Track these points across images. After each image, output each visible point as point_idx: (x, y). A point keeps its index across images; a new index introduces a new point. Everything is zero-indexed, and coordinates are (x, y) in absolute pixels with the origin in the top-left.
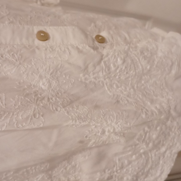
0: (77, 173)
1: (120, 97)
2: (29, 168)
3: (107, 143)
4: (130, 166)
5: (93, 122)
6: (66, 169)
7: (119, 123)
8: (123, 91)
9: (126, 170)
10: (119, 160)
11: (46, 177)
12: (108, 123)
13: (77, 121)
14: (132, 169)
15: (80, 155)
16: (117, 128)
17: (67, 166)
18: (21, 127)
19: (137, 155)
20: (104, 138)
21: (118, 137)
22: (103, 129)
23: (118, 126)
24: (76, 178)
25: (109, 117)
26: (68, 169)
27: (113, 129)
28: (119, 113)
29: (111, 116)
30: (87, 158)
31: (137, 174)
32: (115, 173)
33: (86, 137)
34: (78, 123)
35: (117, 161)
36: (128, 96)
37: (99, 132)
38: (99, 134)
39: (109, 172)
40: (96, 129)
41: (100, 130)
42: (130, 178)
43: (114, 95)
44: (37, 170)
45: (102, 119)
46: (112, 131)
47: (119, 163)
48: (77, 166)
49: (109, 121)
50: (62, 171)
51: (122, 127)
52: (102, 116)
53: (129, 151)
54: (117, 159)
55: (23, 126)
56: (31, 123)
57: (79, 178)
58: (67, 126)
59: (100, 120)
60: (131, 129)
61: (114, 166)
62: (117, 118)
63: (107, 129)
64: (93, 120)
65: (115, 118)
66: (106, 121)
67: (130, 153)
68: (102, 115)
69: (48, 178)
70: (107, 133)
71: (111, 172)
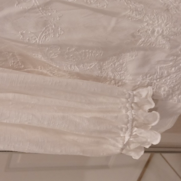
0: (122, 72)
1: (170, 7)
2: (88, 51)
3: (153, 46)
4: (169, 78)
5: (147, 17)
6: (114, 64)
7: (168, 26)
8: (173, 3)
9: (165, 81)
10: (160, 69)
11: (98, 67)
12: (159, 22)
13: (134, 12)
14: (170, 81)
15: (128, 54)
16: (166, 30)
17: (116, 62)
18: (89, 3)
19: (177, 68)
20: (153, 39)
21: (164, 41)
22: (153, 28)
23: (167, 28)
24: (121, 77)
25: (161, 17)
26: (116, 65)
27: (162, 30)
28: (169, 16)
29: (163, 17)
30: (134, 57)
31: (174, 87)
32: (155, 81)
33: (139, 31)
34: (134, 15)
35: (158, 70)
36: (177, 8)
37: (149, 30)
38: (150, 32)
39: (150, 78)
40: (147, 27)
41: (151, 29)
42: (167, 89)
43: (165, 4)
44: (93, 54)
45: (154, 16)
46: (160, 32)
47: (160, 72)
48: (124, 65)
49: (160, 20)
50: (111, 66)
51: (170, 31)
52: (155, 15)
53: (171, 61)
54: (159, 67)
55: (91, 3)
56: (97, 2)
57: (124, 77)
58: (125, 16)
59: (153, 17)
60: (176, 35)
61: (155, 74)
62: (167, 19)
63: (157, 29)
64: (147, 16)
65: (166, 19)
66: (158, 20)
67: (171, 64)
68: (155, 13)
69: (99, 69)
70: (156, 34)
71: (151, 79)
